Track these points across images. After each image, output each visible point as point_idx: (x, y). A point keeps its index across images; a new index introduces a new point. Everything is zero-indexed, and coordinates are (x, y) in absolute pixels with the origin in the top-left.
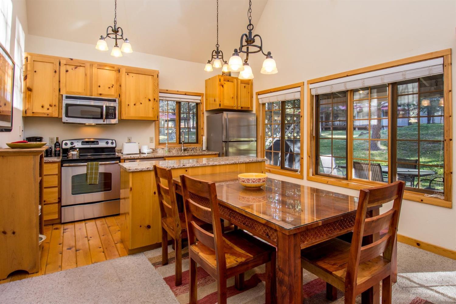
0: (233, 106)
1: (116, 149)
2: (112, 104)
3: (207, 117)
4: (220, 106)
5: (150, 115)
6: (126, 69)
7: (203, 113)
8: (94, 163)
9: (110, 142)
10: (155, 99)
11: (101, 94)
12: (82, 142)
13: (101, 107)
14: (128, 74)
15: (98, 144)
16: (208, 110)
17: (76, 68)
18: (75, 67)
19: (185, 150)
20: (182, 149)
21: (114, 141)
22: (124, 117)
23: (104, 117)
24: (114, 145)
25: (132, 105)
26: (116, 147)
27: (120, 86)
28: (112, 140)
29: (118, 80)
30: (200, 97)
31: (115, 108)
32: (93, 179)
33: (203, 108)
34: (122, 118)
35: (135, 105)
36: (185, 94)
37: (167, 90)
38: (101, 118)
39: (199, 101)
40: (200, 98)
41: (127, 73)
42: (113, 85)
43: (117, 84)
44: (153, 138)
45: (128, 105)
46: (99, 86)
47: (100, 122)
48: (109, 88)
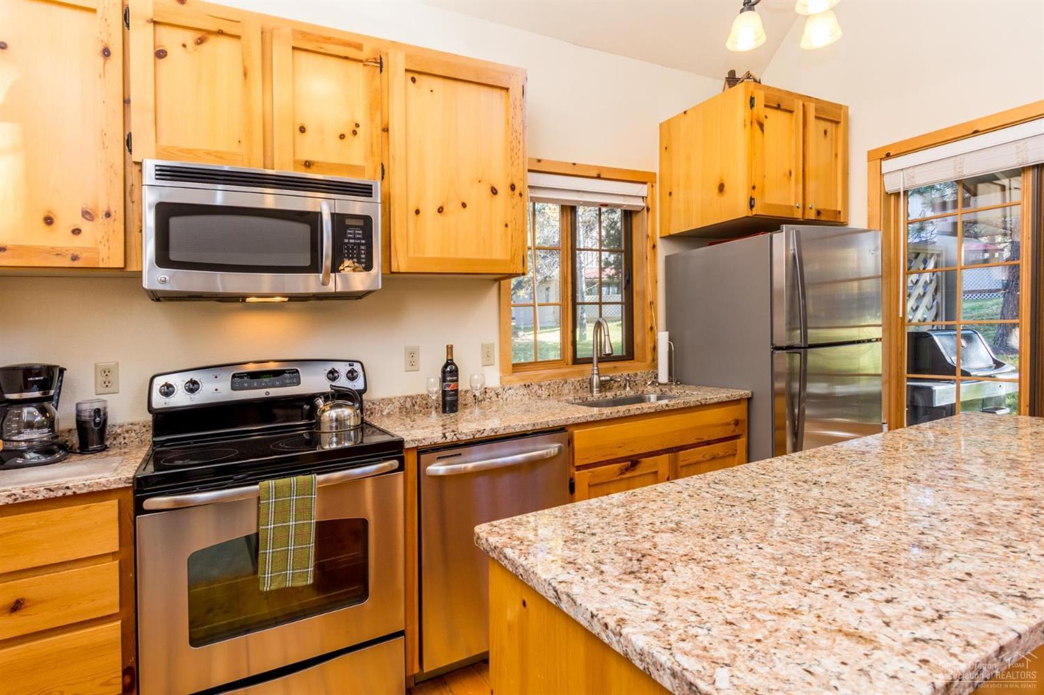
0: (791, 208)
2: (355, 206)
3: (668, 260)
4: (752, 207)
5: (497, 253)
6: (409, 57)
7: (654, 247)
8: (293, 479)
9: (343, 369)
10: (513, 187)
11: (308, 164)
12: (235, 377)
13: (312, 219)
14: (413, 80)
15: (298, 383)
17: (200, 41)
18: (199, 35)
19: (603, 386)
20: (591, 382)
21: (357, 367)
22: (401, 263)
23: (327, 262)
24: (358, 384)
25: (429, 210)
26: (365, 390)
27: (386, 130)
28: (351, 362)
29: (378, 102)
30: (646, 186)
31: (367, 220)
32: (290, 562)
33: (652, 227)
34: (394, 269)
35: (440, 210)
36: (599, 177)
37: (539, 161)
38: (314, 267)
39: (640, 203)
40: (642, 190)
41: (410, 75)
42: (357, 125)
43: (372, 120)
44: (493, 344)
45: (417, 212)
46: (302, 130)
47: (309, 283)
48: (342, 137)
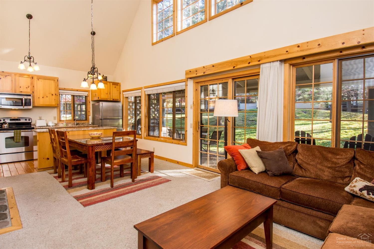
0: (107, 99)
1: (32, 123)
2: (29, 97)
3: (93, 105)
4: (98, 98)
5: (53, 103)
6: (37, 77)
7: (90, 102)
8: (18, 130)
9: (28, 119)
10: (56, 94)
11: (21, 92)
12: (10, 119)
13: (22, 99)
14: (38, 80)
15: (20, 120)
16: (93, 100)
17: (6, 77)
18: (5, 76)
19: (77, 124)
20: (75, 123)
21: (30, 119)
22: (36, 105)
23: (24, 104)
24: (30, 121)
25: (41, 97)
26: (31, 122)
27: (34, 87)
28: (29, 118)
29: (32, 83)
30: (88, 92)
31: (30, 99)
32: (18, 139)
33: (90, 99)
34: (35, 106)
35: (43, 97)
36: (77, 91)
37: (65, 88)
38: (22, 105)
39: (87, 95)
40: (87, 93)
41: (37, 79)
42: (29, 86)
43: (31, 85)
44: (56, 117)
45: (39, 98)
46: (20, 87)
47: (21, 107)
48: (26, 88)
